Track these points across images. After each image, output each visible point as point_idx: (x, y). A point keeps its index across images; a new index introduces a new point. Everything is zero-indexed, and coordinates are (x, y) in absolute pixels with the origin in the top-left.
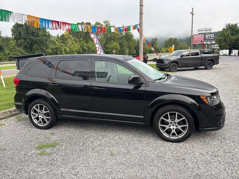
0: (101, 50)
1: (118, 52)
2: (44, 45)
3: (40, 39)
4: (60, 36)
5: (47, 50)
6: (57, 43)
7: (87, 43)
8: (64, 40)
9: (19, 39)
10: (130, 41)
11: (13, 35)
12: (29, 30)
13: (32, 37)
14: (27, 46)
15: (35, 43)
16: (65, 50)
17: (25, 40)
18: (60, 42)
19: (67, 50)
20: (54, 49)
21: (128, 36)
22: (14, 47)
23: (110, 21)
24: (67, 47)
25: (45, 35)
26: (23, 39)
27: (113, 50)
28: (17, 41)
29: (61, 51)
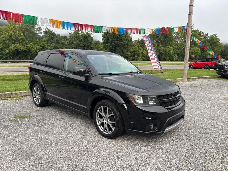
0: (153, 52)
1: (198, 57)
2: (125, 49)
3: (122, 43)
4: (140, 40)
5: (127, 53)
6: (136, 47)
7: (165, 47)
8: (143, 44)
9: (107, 43)
10: (215, 46)
11: (103, 40)
12: (115, 36)
13: (116, 41)
14: (112, 49)
15: (118, 47)
16: (143, 53)
17: (111, 44)
18: (139, 46)
19: (144, 53)
20: (132, 52)
21: (213, 40)
22: (102, 49)
23: (193, 25)
24: (145, 51)
25: (126, 40)
26: (109, 43)
27: (192, 54)
28: (105, 45)
29: (138, 54)
